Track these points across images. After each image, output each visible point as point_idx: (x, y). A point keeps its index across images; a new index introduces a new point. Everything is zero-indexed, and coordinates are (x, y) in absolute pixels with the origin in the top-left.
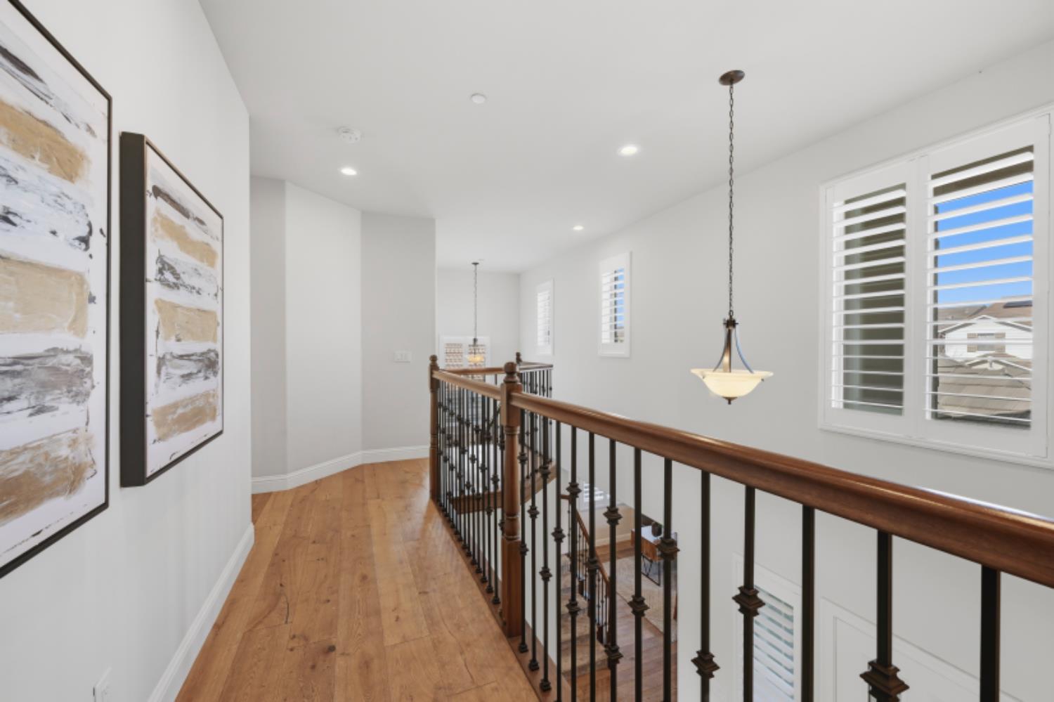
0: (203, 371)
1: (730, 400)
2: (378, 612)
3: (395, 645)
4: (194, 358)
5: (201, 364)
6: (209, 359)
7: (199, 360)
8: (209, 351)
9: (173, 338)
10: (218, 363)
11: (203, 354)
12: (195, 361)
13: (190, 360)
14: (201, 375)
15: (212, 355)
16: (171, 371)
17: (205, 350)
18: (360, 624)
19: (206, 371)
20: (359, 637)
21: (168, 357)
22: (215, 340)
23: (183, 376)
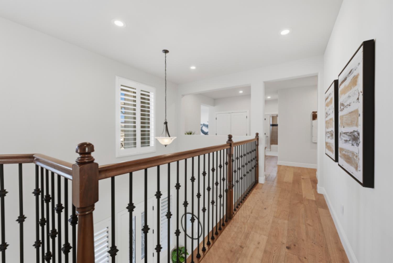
0: (351, 140)
1: (166, 146)
2: (265, 252)
3: (264, 235)
4: (348, 134)
5: (350, 137)
6: (354, 136)
7: (350, 136)
8: (354, 131)
9: (343, 127)
10: (359, 139)
11: (351, 133)
12: (348, 135)
13: (347, 135)
14: (350, 142)
15: (356, 133)
16: (343, 138)
17: (352, 131)
18: (275, 251)
19: (352, 141)
20: (276, 246)
21: (342, 133)
22: (357, 125)
23: (345, 140)
